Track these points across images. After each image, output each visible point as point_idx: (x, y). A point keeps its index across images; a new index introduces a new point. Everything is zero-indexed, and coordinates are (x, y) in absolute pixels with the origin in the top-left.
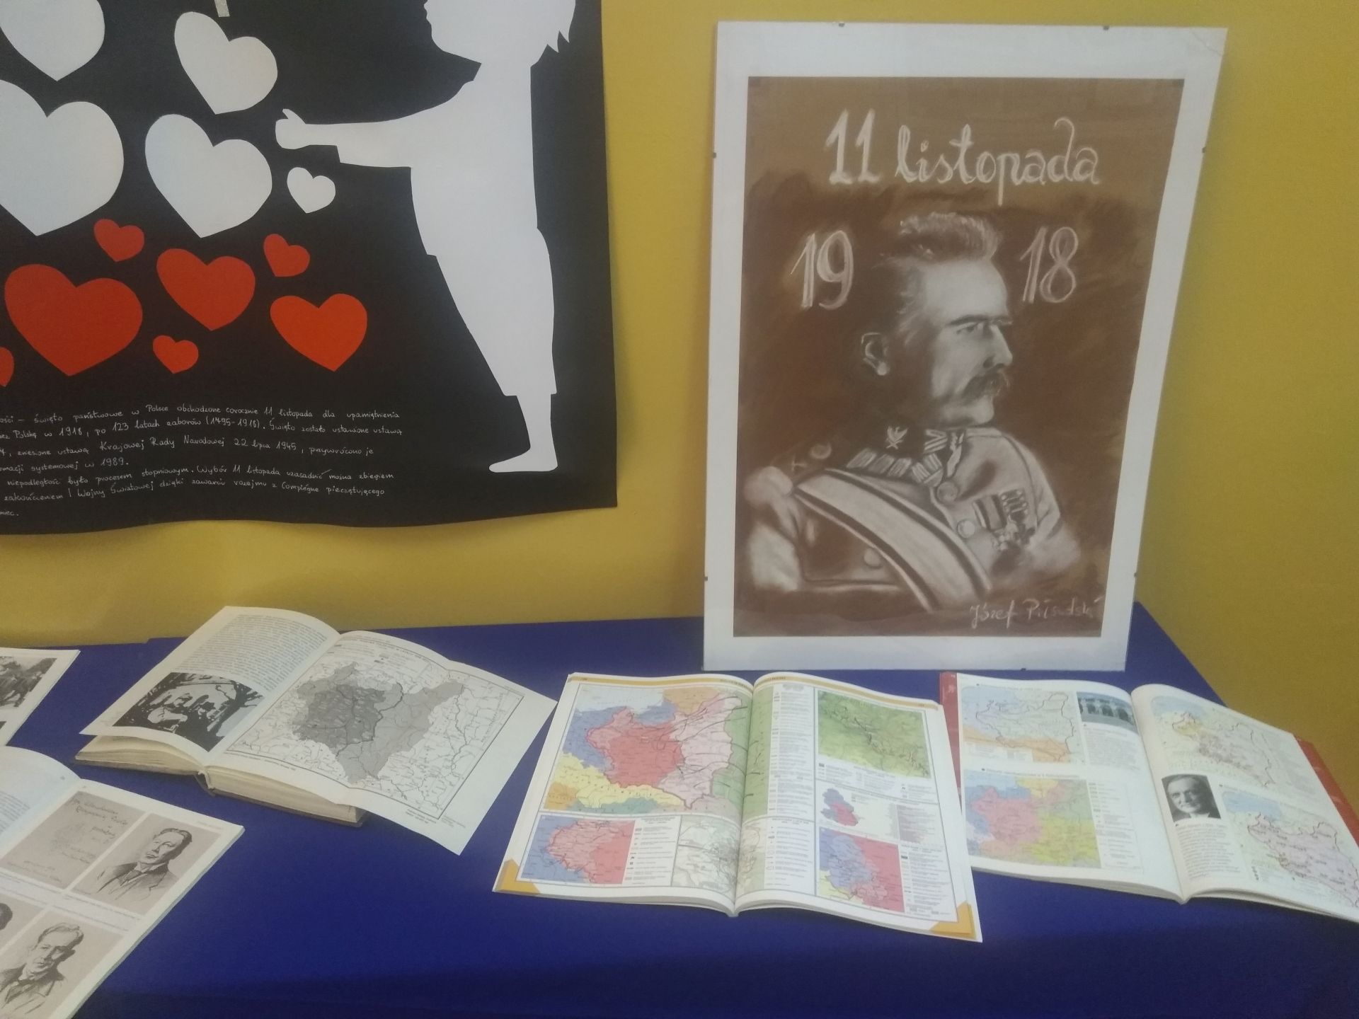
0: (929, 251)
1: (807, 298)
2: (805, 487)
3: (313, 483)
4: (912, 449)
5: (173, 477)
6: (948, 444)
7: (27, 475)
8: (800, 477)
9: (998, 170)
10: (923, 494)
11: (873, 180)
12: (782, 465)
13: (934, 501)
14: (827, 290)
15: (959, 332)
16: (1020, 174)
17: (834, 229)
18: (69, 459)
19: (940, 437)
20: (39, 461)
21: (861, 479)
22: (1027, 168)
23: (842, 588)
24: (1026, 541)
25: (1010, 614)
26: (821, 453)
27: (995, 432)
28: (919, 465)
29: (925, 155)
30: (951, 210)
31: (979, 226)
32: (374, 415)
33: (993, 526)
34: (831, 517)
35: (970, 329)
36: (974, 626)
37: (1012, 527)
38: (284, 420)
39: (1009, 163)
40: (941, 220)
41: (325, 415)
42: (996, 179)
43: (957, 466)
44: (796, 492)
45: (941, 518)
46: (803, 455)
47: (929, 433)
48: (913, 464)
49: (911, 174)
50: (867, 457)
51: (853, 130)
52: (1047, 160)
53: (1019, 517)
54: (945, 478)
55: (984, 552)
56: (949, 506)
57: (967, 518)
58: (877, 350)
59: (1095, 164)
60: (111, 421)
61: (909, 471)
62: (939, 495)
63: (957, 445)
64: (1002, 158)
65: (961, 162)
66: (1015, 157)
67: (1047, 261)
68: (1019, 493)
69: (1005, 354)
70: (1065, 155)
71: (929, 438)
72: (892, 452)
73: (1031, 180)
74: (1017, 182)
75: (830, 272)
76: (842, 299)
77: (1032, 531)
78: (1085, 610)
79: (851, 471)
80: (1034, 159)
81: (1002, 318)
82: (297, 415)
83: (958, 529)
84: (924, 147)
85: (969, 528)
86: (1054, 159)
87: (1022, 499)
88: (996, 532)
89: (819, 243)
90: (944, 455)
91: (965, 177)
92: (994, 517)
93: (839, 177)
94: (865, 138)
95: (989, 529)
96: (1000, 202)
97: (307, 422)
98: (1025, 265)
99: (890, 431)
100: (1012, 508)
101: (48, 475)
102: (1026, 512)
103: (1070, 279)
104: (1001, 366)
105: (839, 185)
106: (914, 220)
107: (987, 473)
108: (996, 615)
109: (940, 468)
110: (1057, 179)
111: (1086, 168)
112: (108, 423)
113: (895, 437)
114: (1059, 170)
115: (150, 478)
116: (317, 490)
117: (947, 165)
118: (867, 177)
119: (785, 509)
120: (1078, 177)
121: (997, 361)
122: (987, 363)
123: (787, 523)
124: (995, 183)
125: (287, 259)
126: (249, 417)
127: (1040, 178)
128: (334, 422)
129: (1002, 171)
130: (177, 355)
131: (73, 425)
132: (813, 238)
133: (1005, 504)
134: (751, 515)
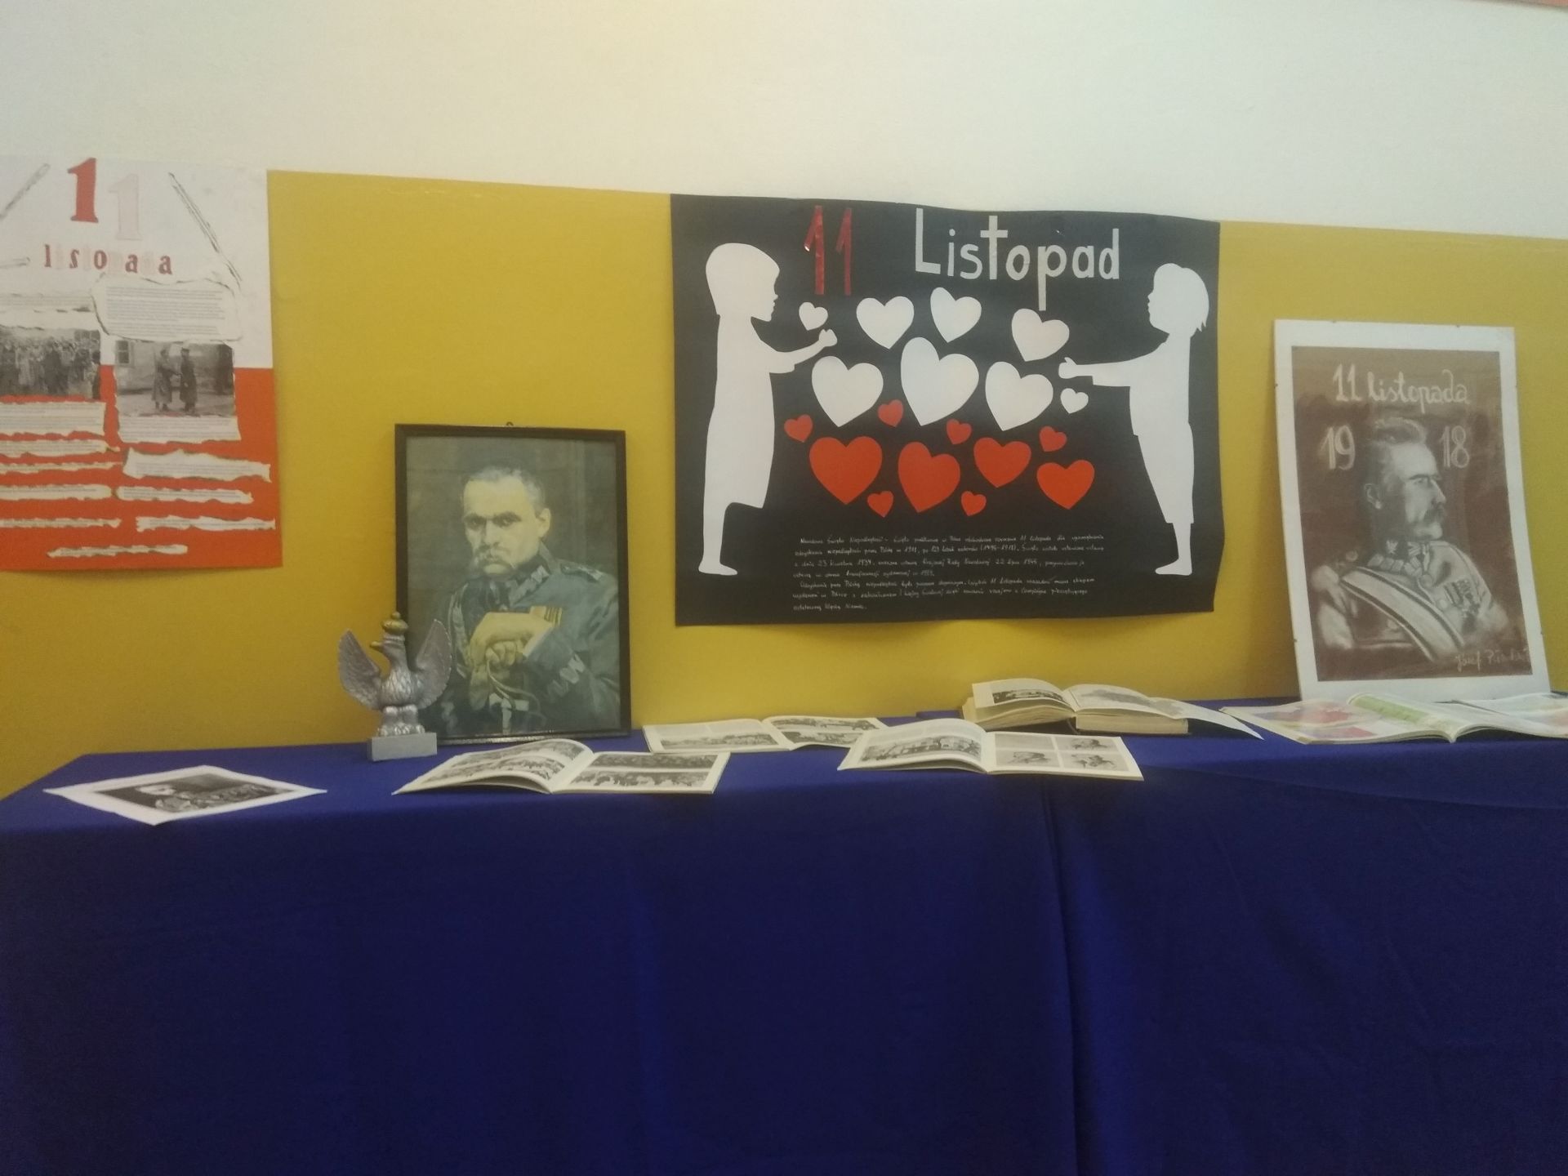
0: (1392, 438)
1: (1332, 463)
2: (1346, 579)
3: (1042, 587)
4: (1402, 554)
5: (955, 587)
6: (1421, 551)
7: (881, 579)
8: (1343, 573)
9: (1419, 396)
10: (1414, 583)
11: (1358, 399)
12: (1331, 563)
13: (1420, 586)
14: (1342, 459)
15: (1415, 484)
16: (1430, 398)
17: (1342, 425)
18: (905, 568)
20: (888, 569)
21: (1376, 572)
22: (1433, 395)
23: (1379, 646)
24: (1476, 611)
25: (1479, 660)
26: (1353, 557)
27: (1445, 543)
28: (1408, 564)
29: (1383, 387)
30: (1400, 416)
31: (1415, 424)
32: (1089, 538)
33: (1456, 602)
34: (1363, 598)
35: (1420, 482)
36: (1460, 670)
37: (1467, 603)
38: (1030, 544)
39: (1424, 392)
40: (1394, 421)
41: (1059, 539)
43: (1429, 564)
44: (1342, 583)
45: (1428, 599)
46: (1342, 558)
47: (1410, 544)
48: (1405, 564)
49: (1377, 396)
50: (1377, 560)
51: (1345, 376)
52: (1442, 391)
53: (1469, 597)
54: (1424, 573)
55: (1456, 619)
56: (1430, 590)
57: (1441, 598)
58: (1374, 493)
59: (1466, 392)
60: (932, 545)
61: (1403, 568)
62: (1423, 582)
63: (1426, 552)
64: (1420, 389)
65: (1400, 391)
66: (1426, 389)
67: (1452, 445)
68: (1466, 581)
69: (1442, 498)
70: (1448, 386)
71: (1410, 548)
72: (1391, 556)
73: (1436, 401)
74: (1430, 402)
75: (1343, 450)
76: (1350, 465)
77: (1478, 606)
78: (1520, 657)
79: (1372, 568)
80: (1435, 391)
81: (1437, 476)
82: (1041, 539)
83: (1437, 604)
84: (1381, 383)
85: (1444, 604)
86: (1446, 390)
87: (1468, 585)
88: (1459, 606)
89: (1335, 431)
90: (1420, 557)
91: (1404, 399)
92: (1456, 597)
93: (1341, 397)
94: (1352, 377)
95: (1454, 605)
96: (1423, 411)
97: (1046, 544)
98: (1442, 447)
99: (1388, 542)
100: (1465, 591)
101: (892, 579)
102: (1472, 594)
103: (1465, 454)
104: (1440, 503)
105: (1342, 402)
106: (1382, 421)
107: (1446, 569)
108: (1470, 661)
109: (1419, 566)
110: (1449, 401)
111: (1461, 396)
112: (929, 546)
113: (1392, 546)
114: (1449, 396)
115: (943, 586)
116: (1045, 592)
117: (1394, 392)
118: (1355, 398)
119: (1336, 593)
120: (1459, 400)
121: (1438, 501)
122: (1433, 502)
123: (1338, 602)
124: (1419, 401)
125: (1052, 440)
126: (1009, 543)
127: (1440, 400)
128: (1063, 544)
129: (1422, 396)
130: (973, 504)
131: (913, 545)
132: (1331, 430)
133: (1459, 588)
134: (1317, 598)
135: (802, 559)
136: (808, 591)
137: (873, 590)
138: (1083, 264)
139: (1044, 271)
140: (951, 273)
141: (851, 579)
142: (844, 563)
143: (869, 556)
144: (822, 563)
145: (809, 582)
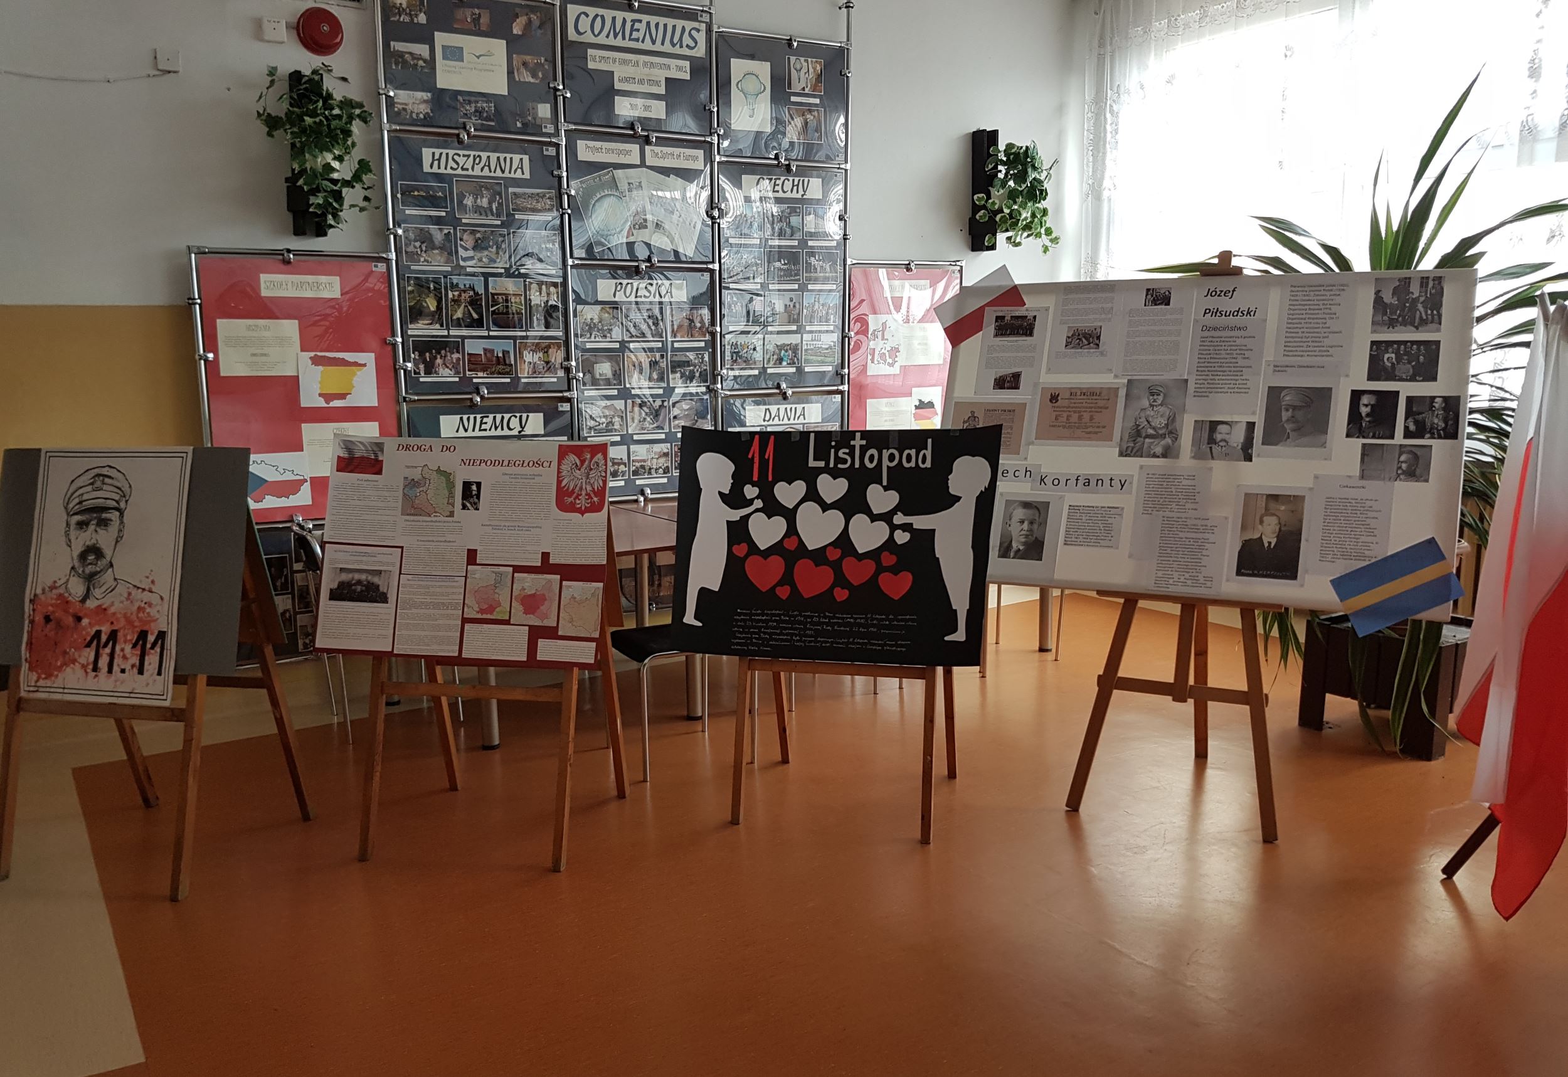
3: (879, 645)
5: (828, 642)
7: (781, 634)
18: (796, 629)
20: (786, 628)
32: (908, 617)
38: (873, 619)
41: (890, 617)
60: (813, 616)
82: (880, 617)
97: (883, 620)
101: (787, 634)
112: (812, 617)
115: (820, 641)
116: (881, 648)
125: (888, 559)
126: (861, 618)
128: (893, 620)
130: (841, 595)
131: (801, 616)
135: (737, 620)
136: (740, 638)
137: (776, 640)
138: (909, 459)
139: (886, 463)
140: (832, 465)
141: (765, 633)
142: (761, 624)
143: (775, 621)
144: (749, 623)
145: (740, 633)
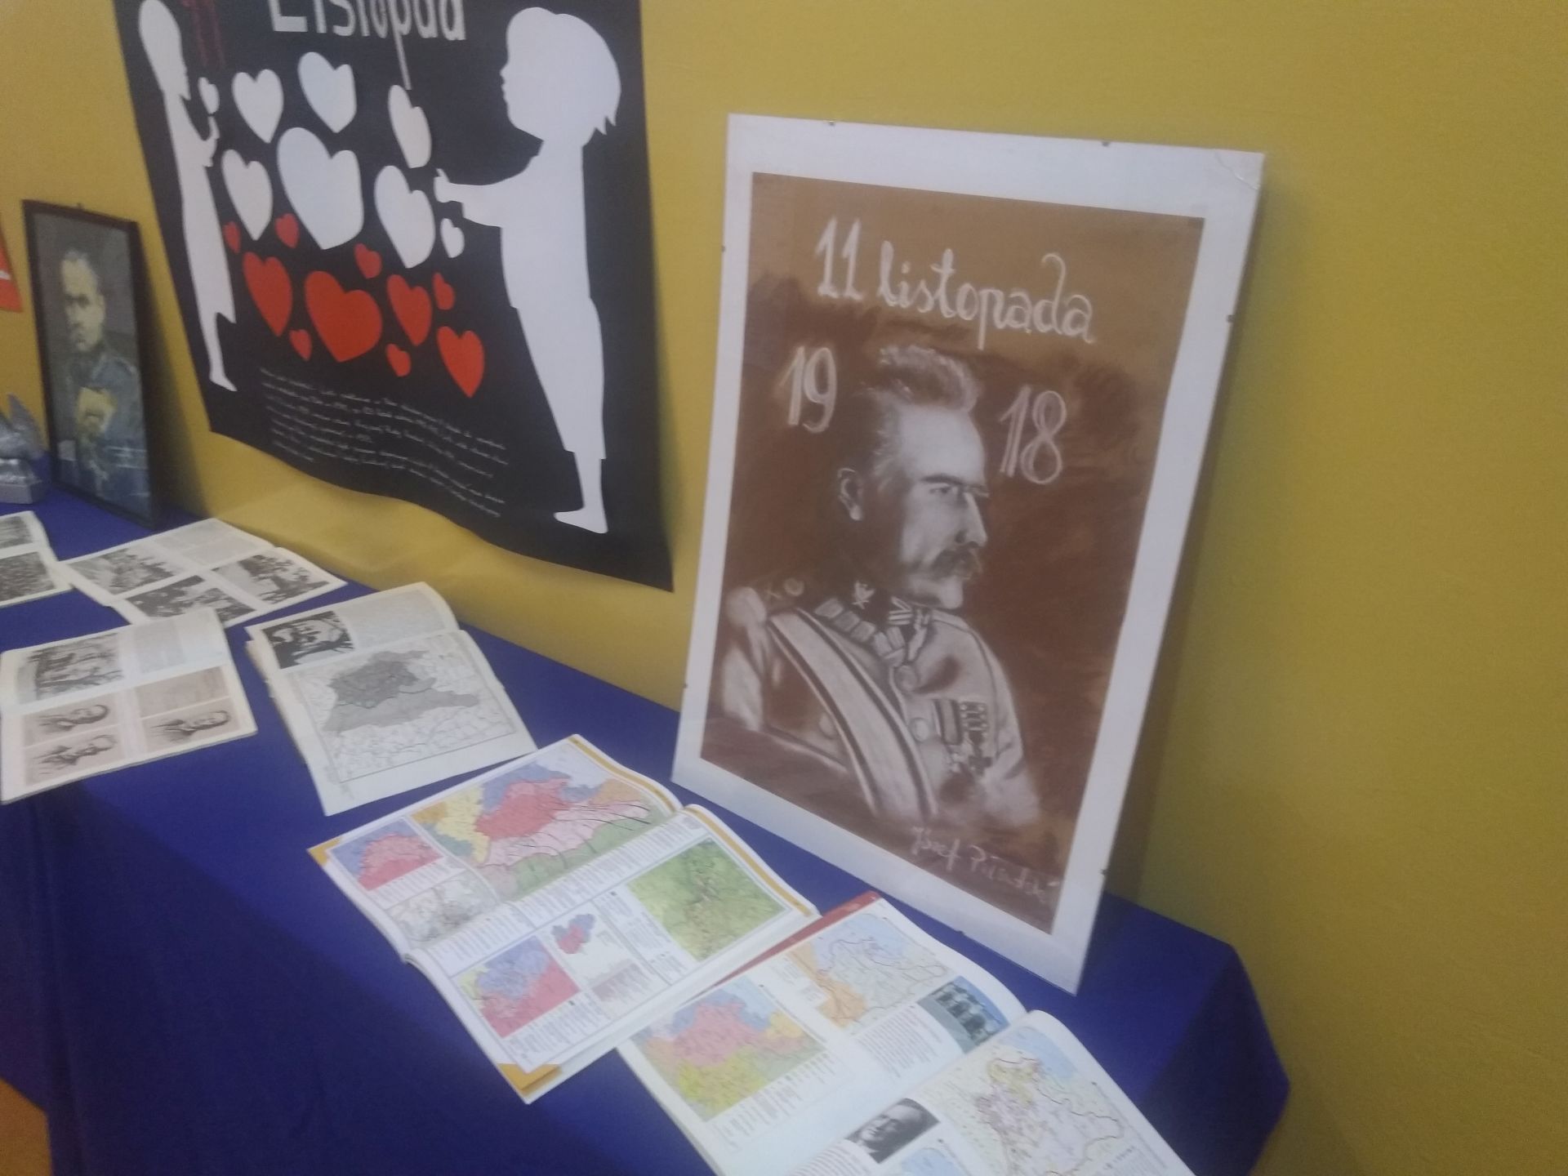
0: (907, 389)
1: (794, 416)
2: (776, 621)
3: (464, 493)
6: (913, 620)
7: (319, 433)
9: (980, 306)
10: (883, 672)
11: (856, 296)
12: (760, 589)
13: (892, 683)
14: (812, 411)
15: (932, 491)
16: (1003, 316)
17: (821, 346)
18: (339, 427)
19: (905, 611)
20: (324, 424)
21: (825, 628)
22: (1012, 309)
23: (797, 748)
24: (981, 772)
25: (953, 855)
26: (795, 589)
27: (960, 623)
29: (907, 278)
30: (932, 347)
31: (959, 370)
32: (491, 443)
33: (948, 738)
34: (794, 663)
35: (944, 491)
37: (967, 747)
38: (446, 432)
39: (992, 301)
41: (467, 434)
42: (977, 318)
43: (919, 651)
44: (768, 624)
45: (898, 708)
46: (777, 586)
48: (876, 632)
49: (893, 297)
50: (833, 608)
51: (840, 242)
52: (1034, 303)
53: (977, 739)
56: (906, 696)
58: (852, 488)
59: (1088, 317)
60: (363, 404)
61: (872, 639)
62: (899, 677)
63: (922, 625)
64: (985, 293)
65: (942, 291)
66: (999, 295)
67: (1030, 430)
68: (981, 708)
69: (978, 533)
70: (1051, 298)
71: (895, 608)
72: (856, 609)
73: (1016, 325)
74: (1000, 325)
75: (815, 392)
76: (823, 425)
77: (988, 762)
78: (1036, 890)
79: (819, 618)
80: (1019, 301)
81: (980, 488)
82: (453, 430)
83: (912, 726)
85: (923, 730)
86: (1041, 303)
87: (983, 717)
88: (952, 746)
89: (808, 358)
90: (908, 632)
91: (946, 312)
92: (951, 727)
93: (826, 289)
94: (850, 250)
95: (943, 740)
96: (981, 346)
97: (458, 438)
98: (1004, 429)
99: (857, 585)
100: (972, 724)
101: (329, 436)
102: (985, 735)
103: (1054, 458)
104: (973, 544)
105: (827, 297)
106: (894, 350)
107: (949, 671)
108: (938, 848)
109: (903, 647)
110: (1044, 329)
111: (1077, 321)
112: (360, 406)
113: (862, 594)
114: (1046, 318)
115: (386, 458)
116: (465, 500)
117: (927, 293)
118: (853, 294)
120: (1071, 332)
121: (969, 537)
122: (959, 537)
123: (758, 655)
125: (444, 295)
126: (432, 425)
127: (1025, 325)
128: (471, 444)
129: (984, 309)
130: (399, 361)
131: (342, 401)
132: (801, 351)
133: (964, 715)
134: (729, 635)
135: (268, 391)
137: (317, 445)
138: (426, 18)
139: (397, 25)
140: (322, 28)
142: (291, 406)
143: (307, 405)
144: (279, 400)
